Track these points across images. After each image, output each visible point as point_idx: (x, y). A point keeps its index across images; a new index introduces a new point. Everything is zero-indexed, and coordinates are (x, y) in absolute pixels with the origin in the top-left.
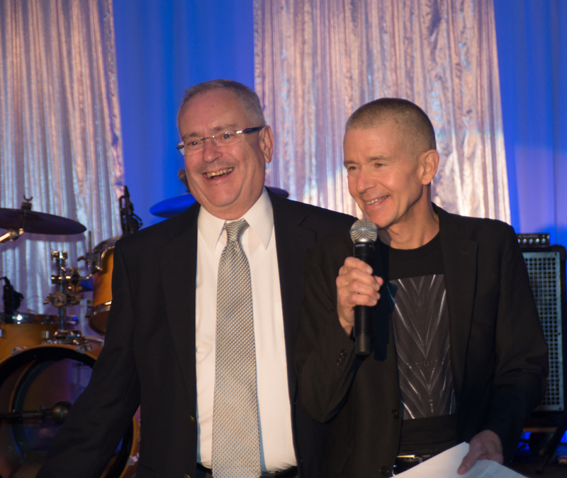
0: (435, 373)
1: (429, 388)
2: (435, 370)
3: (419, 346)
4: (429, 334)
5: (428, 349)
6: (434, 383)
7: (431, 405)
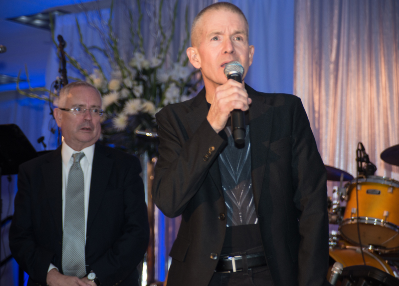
0: (243, 194)
1: (239, 204)
2: (243, 192)
3: (231, 175)
4: (239, 167)
5: (238, 177)
6: (243, 200)
7: (241, 216)
